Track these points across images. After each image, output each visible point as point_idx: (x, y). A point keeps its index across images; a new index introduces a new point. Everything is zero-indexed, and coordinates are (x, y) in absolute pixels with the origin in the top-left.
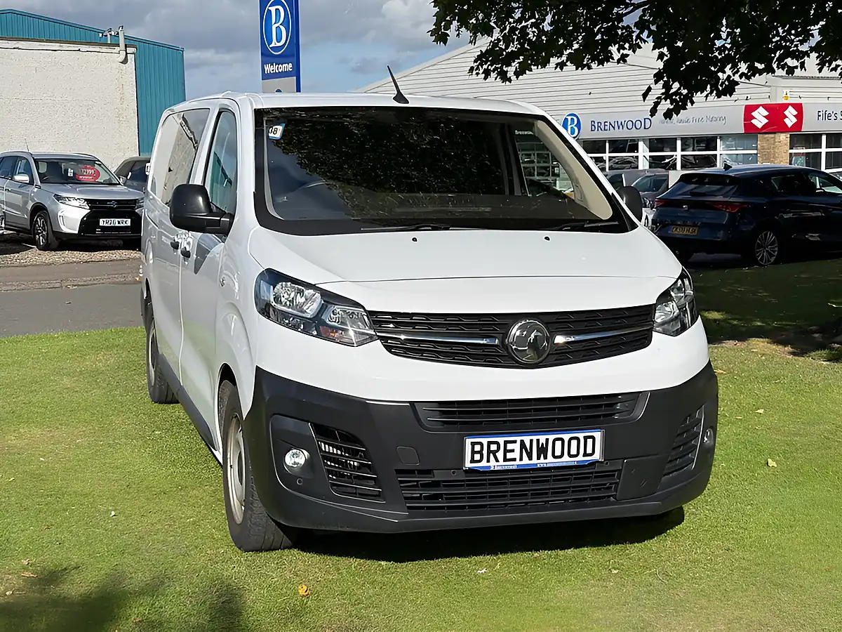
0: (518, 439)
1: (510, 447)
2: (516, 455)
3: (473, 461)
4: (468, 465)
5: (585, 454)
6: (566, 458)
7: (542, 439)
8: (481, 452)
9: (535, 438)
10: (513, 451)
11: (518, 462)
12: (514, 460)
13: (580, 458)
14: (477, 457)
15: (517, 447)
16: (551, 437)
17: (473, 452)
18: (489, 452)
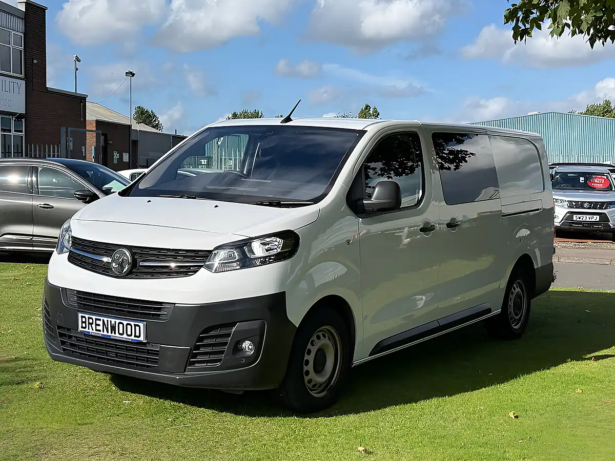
0: (102, 318)
1: (98, 322)
2: (100, 328)
3: (82, 327)
4: (80, 329)
5: (135, 336)
6: (125, 336)
7: (113, 321)
8: (85, 322)
9: (109, 320)
10: (99, 325)
11: (102, 333)
12: (100, 331)
13: (133, 337)
14: (84, 325)
15: (101, 323)
16: (118, 321)
17: (82, 322)
18: (89, 323)
